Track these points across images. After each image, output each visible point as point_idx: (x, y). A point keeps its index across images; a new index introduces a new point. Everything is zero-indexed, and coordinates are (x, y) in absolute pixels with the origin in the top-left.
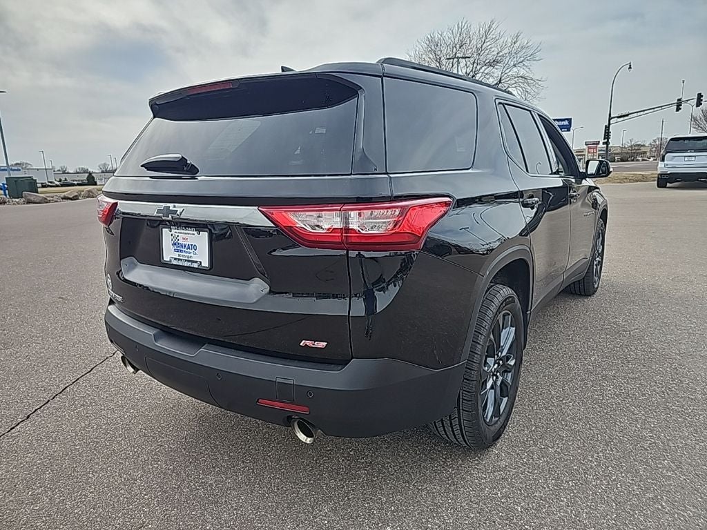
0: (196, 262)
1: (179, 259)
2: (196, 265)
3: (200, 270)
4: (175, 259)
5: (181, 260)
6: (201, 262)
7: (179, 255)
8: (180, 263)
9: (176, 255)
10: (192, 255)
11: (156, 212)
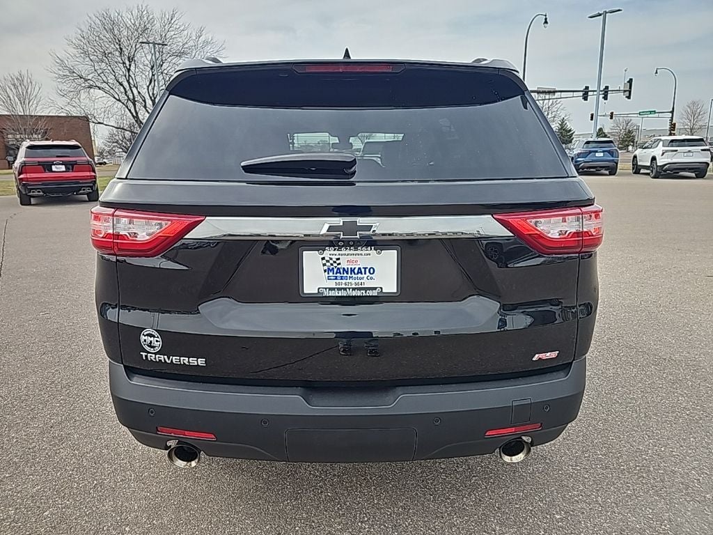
0: (375, 289)
2: (375, 293)
4: (329, 289)
6: (381, 288)
7: (338, 284)
8: (343, 293)
9: (332, 284)
11: (324, 231)
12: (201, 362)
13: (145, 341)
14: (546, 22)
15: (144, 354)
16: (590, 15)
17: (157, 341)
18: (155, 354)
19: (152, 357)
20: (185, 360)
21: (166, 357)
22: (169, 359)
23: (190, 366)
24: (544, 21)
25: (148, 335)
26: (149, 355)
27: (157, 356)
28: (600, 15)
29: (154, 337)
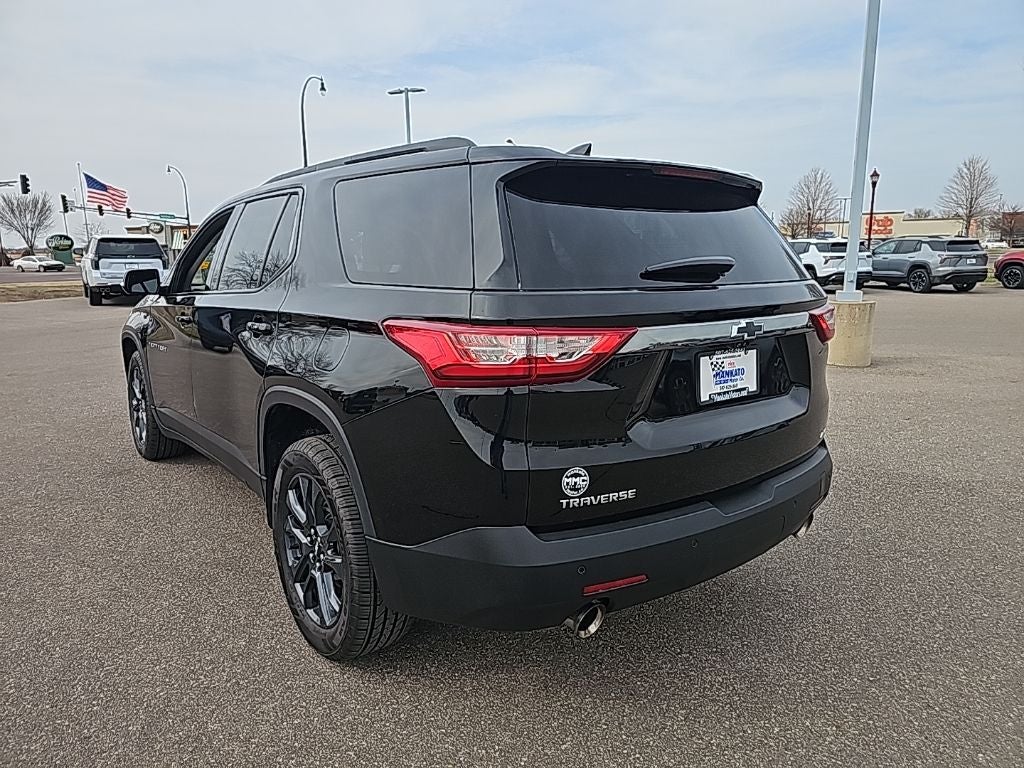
0: (744, 389)
1: (724, 393)
2: (744, 393)
3: (751, 398)
4: (719, 394)
5: (728, 392)
6: (748, 388)
7: (722, 388)
8: (727, 397)
9: (719, 389)
10: (738, 382)
11: (734, 333)
12: (631, 493)
13: (568, 484)
14: (323, 89)
15: (564, 502)
16: (391, 91)
17: (583, 481)
18: (579, 497)
19: (574, 502)
20: (614, 496)
21: (593, 498)
22: (596, 499)
23: (619, 503)
24: (320, 87)
25: (572, 476)
26: (572, 500)
27: (582, 499)
28: (401, 92)
29: (580, 476)
